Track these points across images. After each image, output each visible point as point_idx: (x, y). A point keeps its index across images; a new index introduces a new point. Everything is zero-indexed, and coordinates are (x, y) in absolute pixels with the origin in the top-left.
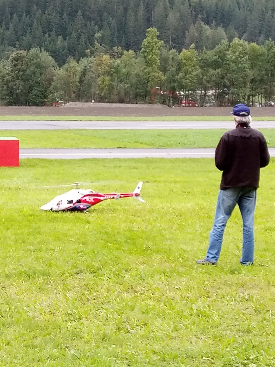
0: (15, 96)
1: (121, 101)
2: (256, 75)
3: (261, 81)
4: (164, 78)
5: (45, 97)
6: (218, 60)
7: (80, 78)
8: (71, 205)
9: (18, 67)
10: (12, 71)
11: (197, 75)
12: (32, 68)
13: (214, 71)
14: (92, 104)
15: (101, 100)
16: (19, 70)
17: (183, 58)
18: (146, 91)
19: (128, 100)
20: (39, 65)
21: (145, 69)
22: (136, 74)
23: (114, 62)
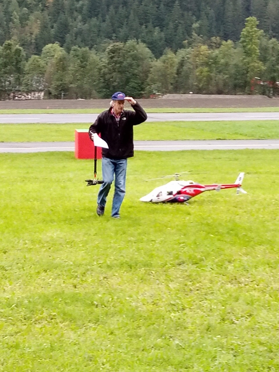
1: (220, 92)
4: (264, 68)
5: (143, 89)
7: (178, 69)
8: (171, 196)
9: (115, 59)
10: (109, 64)
12: (129, 60)
14: (190, 96)
15: (199, 91)
16: (116, 62)
18: (246, 82)
19: (227, 91)
20: (136, 57)
21: (244, 59)
22: (235, 65)
23: (212, 53)
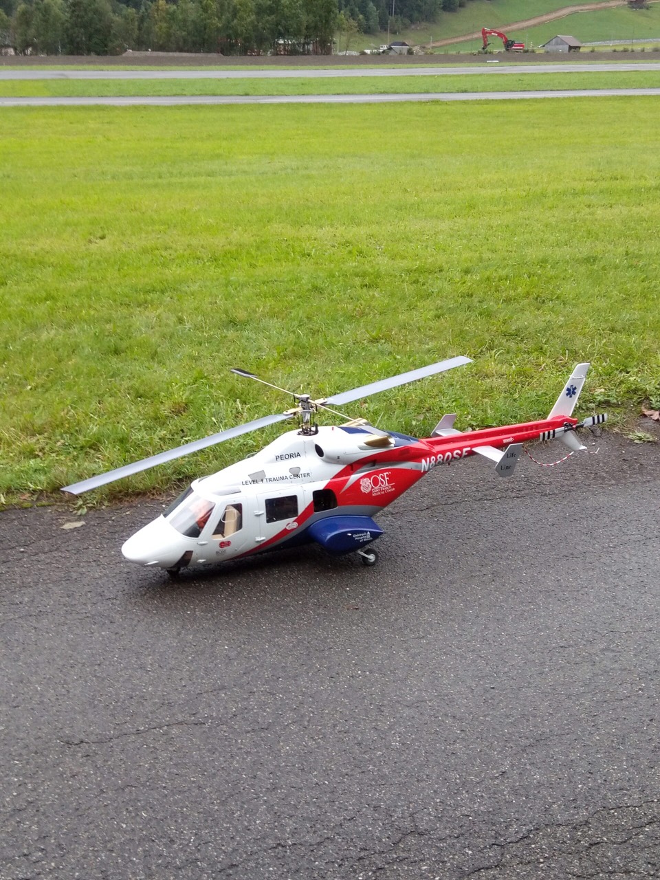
0: (75, 45)
1: (181, 50)
2: (310, 21)
3: (316, 28)
4: (220, 25)
5: (106, 46)
6: (272, 5)
7: (139, 26)
9: (76, 13)
10: (71, 18)
11: (252, 22)
12: (90, 15)
13: (268, 18)
14: (149, 53)
15: (162, 48)
16: (78, 16)
17: (238, 4)
18: (204, 39)
19: (186, 48)
20: (97, 11)
21: (201, 15)
22: (192, 21)
23: (170, 8)
